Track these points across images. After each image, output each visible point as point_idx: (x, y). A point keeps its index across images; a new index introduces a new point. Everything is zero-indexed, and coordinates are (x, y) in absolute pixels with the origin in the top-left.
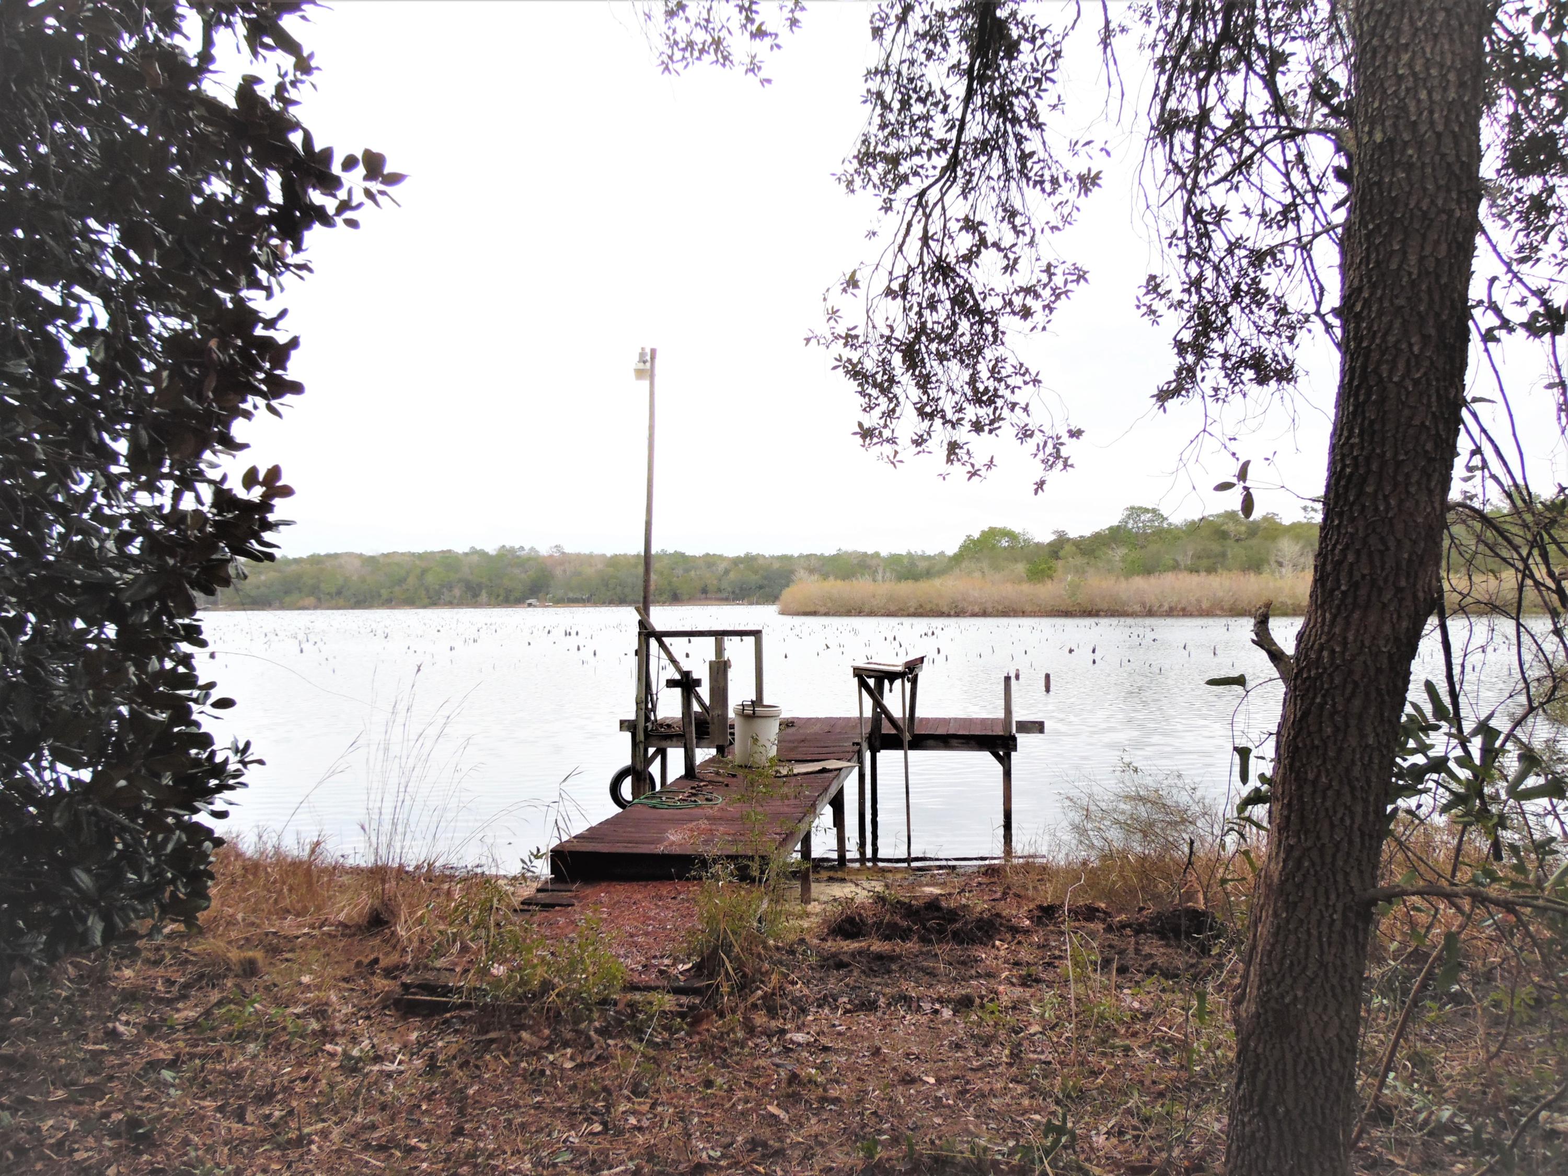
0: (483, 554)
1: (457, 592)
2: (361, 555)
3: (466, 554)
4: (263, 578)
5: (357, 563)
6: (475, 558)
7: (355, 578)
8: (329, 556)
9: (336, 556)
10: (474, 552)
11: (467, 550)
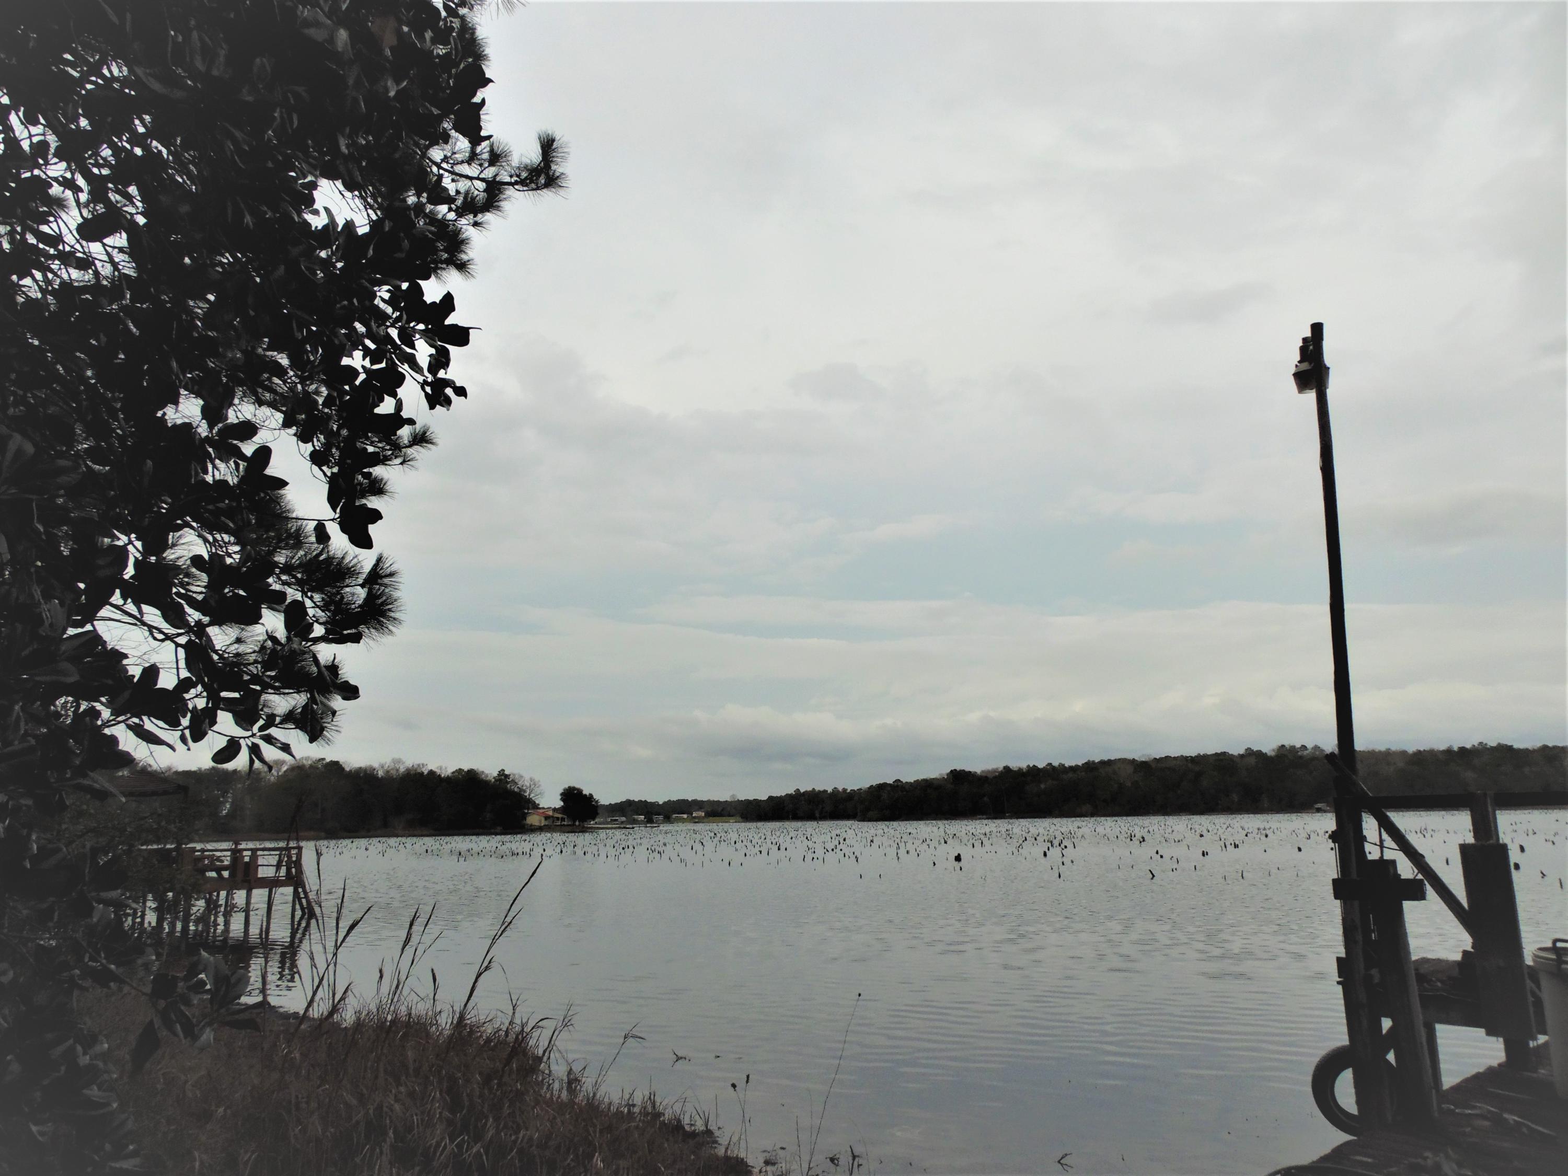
0: (1259, 755)
1: (1235, 797)
2: (1133, 761)
3: (1241, 756)
4: (1043, 786)
5: (1130, 769)
6: (1252, 760)
7: (1129, 784)
8: (1102, 763)
9: (1109, 763)
10: (1250, 753)
11: (1242, 752)
